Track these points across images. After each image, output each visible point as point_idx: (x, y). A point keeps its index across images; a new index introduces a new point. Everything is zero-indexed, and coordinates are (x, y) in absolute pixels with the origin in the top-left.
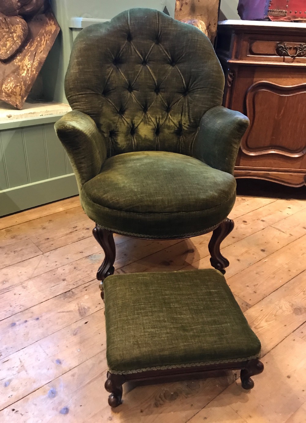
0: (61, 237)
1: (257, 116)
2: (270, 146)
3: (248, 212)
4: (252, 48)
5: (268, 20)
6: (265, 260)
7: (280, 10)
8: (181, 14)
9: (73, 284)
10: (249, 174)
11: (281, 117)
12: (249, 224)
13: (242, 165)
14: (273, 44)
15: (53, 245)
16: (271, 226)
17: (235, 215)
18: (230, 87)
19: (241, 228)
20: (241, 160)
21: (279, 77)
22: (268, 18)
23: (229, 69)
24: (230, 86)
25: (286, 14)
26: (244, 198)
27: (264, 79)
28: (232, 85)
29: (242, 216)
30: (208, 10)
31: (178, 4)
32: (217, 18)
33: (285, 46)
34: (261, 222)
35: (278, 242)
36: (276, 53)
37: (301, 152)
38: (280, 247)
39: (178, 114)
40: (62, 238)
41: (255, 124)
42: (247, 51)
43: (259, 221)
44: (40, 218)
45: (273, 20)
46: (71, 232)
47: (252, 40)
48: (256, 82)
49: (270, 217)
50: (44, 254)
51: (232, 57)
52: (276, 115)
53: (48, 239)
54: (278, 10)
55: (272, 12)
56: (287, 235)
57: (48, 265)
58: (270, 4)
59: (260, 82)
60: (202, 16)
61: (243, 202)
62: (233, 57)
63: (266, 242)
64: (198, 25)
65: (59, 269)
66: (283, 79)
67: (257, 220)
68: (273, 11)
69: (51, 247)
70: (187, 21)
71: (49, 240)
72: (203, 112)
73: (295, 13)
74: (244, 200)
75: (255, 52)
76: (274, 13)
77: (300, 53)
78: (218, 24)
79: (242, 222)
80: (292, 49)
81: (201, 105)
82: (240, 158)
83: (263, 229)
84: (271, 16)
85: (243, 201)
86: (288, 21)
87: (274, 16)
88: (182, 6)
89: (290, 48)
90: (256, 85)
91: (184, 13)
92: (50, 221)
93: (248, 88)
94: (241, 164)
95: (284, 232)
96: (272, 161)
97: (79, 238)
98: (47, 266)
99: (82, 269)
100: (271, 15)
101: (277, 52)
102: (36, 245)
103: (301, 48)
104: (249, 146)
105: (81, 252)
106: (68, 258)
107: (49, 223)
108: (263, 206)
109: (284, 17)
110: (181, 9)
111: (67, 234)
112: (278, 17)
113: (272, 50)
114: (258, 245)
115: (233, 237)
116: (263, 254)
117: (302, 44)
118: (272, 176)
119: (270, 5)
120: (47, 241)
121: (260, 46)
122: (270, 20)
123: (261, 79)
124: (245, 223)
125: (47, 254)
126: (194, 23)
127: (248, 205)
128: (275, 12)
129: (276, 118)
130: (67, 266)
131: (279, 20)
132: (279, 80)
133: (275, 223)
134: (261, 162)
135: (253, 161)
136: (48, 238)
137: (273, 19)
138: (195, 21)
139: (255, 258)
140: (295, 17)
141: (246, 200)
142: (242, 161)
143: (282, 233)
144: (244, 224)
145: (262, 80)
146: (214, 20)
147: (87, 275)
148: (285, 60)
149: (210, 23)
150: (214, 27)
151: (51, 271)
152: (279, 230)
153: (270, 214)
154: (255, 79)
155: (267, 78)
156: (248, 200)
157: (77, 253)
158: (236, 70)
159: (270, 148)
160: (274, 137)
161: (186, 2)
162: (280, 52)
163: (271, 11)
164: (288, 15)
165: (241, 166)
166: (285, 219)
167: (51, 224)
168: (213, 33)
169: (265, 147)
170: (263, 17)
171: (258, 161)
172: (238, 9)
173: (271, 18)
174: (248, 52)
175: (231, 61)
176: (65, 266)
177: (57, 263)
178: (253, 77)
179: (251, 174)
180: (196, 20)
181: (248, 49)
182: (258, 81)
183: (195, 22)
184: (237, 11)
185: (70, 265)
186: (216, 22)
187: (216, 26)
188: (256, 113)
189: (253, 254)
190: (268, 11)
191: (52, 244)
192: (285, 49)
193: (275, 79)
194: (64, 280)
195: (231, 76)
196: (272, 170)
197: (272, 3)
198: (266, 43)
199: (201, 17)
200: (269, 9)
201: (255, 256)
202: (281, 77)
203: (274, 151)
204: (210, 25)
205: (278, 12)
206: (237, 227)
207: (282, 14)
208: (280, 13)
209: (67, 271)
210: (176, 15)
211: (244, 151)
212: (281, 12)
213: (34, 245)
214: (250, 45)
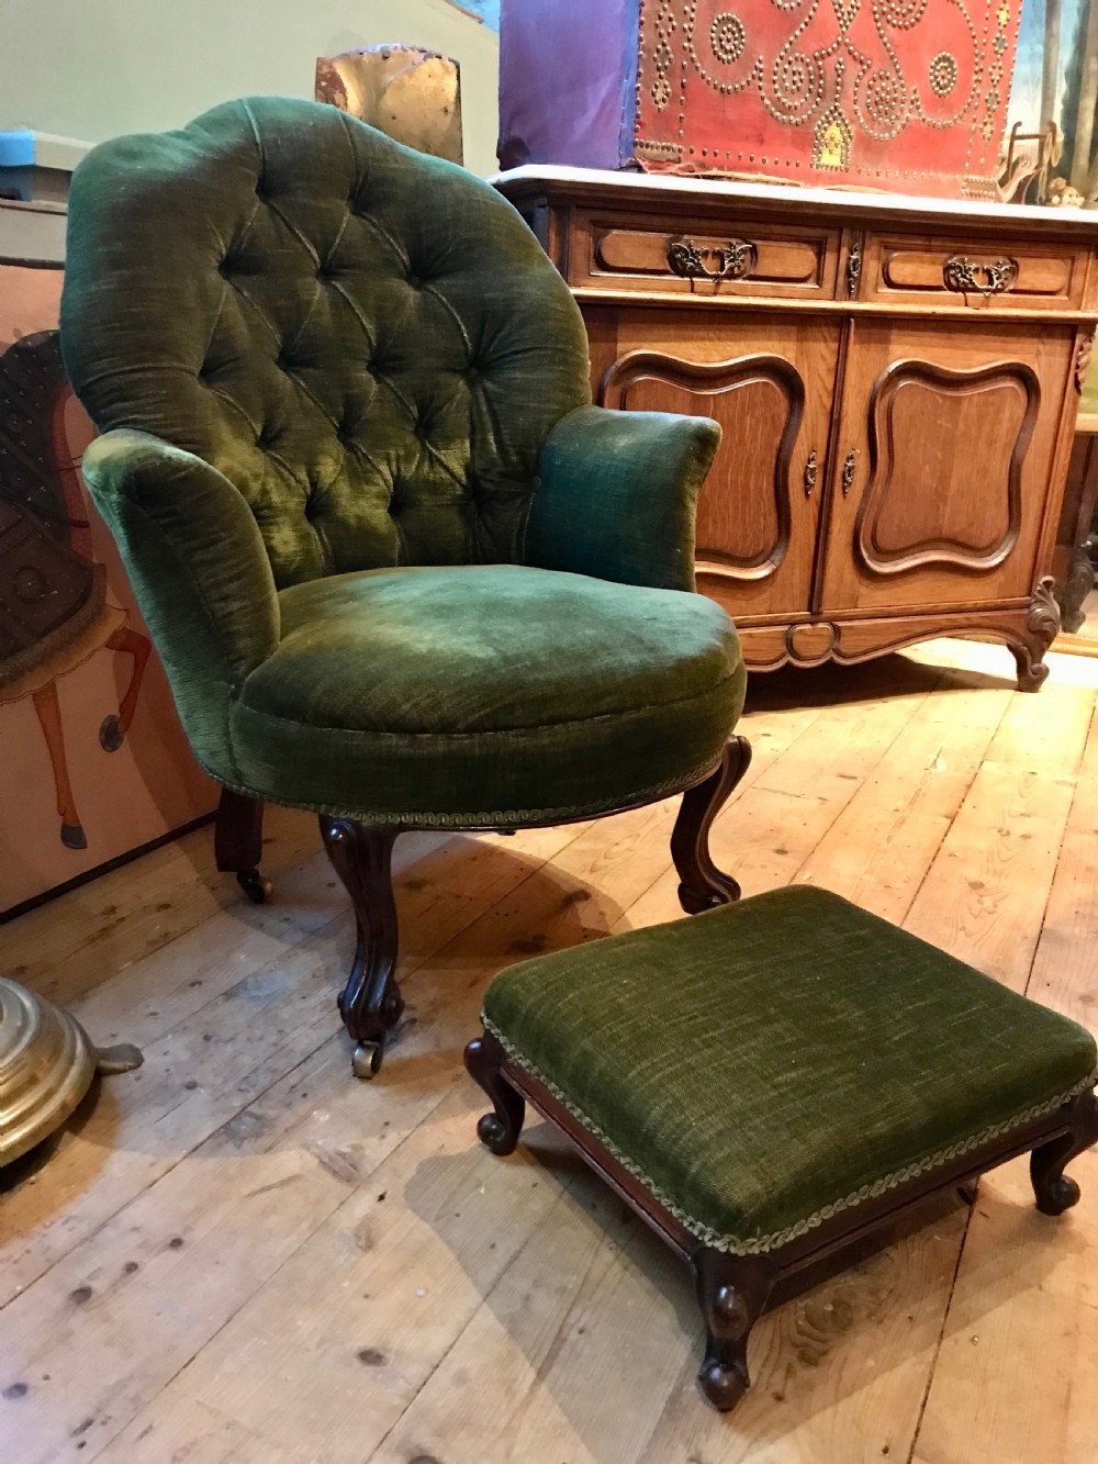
4: (602, 251)
5: (634, 168)
7: (664, 144)
14: (658, 240)
16: (753, 788)
21: (685, 339)
22: (637, 164)
25: (681, 155)
27: (645, 345)
33: (690, 246)
36: (669, 268)
37: (768, 562)
38: (816, 833)
39: (458, 441)
40: (83, 952)
42: (588, 260)
45: (649, 172)
46: (106, 928)
47: (601, 227)
48: (623, 354)
53: (23, 968)
54: (661, 142)
56: (810, 803)
58: (639, 123)
59: (636, 353)
63: (772, 830)
68: (647, 146)
72: (544, 428)
73: (704, 153)
75: (613, 264)
76: (649, 149)
77: (731, 269)
80: (710, 256)
81: (535, 405)
84: (643, 160)
86: (687, 176)
87: (651, 160)
89: (705, 254)
90: (625, 363)
93: (606, 372)
95: (799, 797)
99: (237, 1034)
100: (645, 157)
101: (671, 265)
103: (732, 254)
105: (193, 985)
106: (154, 1014)
109: (678, 165)
111: (92, 940)
112: (661, 162)
113: (658, 258)
117: (734, 241)
119: (638, 126)
121: (625, 244)
122: (640, 169)
123: (634, 344)
128: (652, 147)
130: (170, 1037)
131: (666, 171)
132: (686, 347)
133: (757, 778)
137: (650, 168)
139: (776, 874)
140: (703, 166)
145: (640, 347)
148: (696, 288)
152: (783, 793)
154: (620, 347)
155: (655, 341)
157: (180, 990)
162: (679, 264)
163: (642, 145)
164: (687, 159)
166: (775, 763)
170: (619, 164)
173: (646, 165)
174: (593, 264)
176: (162, 1041)
178: (616, 341)
181: (592, 253)
182: (627, 352)
185: (183, 1034)
189: (762, 866)
190: (635, 144)
192: (693, 255)
193: (676, 344)
194: (192, 1086)
197: (641, 119)
198: (639, 238)
200: (637, 140)
201: (770, 871)
202: (692, 339)
203: (698, 565)
205: (660, 150)
207: (670, 155)
208: (665, 150)
209: (181, 1055)
212: (668, 148)
214: (595, 243)
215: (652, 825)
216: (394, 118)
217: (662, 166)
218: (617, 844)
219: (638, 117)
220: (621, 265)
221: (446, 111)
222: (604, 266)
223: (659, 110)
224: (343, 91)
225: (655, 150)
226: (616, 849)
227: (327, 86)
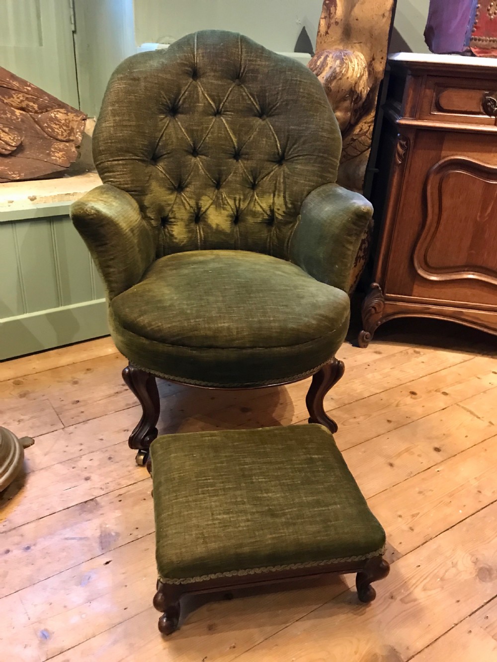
0: (100, 400)
1: (445, 215)
2: (465, 266)
3: (421, 376)
4: (440, 101)
5: (470, 54)
6: (438, 468)
7: (491, 38)
8: (328, 41)
9: (101, 488)
10: (428, 311)
11: (487, 218)
12: (421, 397)
13: (417, 294)
14: (477, 95)
15: (83, 414)
16: (458, 405)
17: (398, 379)
18: (400, 164)
19: (406, 405)
20: (415, 286)
21: (486, 152)
22: (471, 51)
23: (398, 135)
24: (400, 162)
26: (417, 350)
27: (460, 153)
28: (403, 160)
29: (410, 382)
30: (371, 36)
31: (323, 25)
32: (386, 48)
34: (442, 395)
35: (466, 436)
36: (482, 111)
38: (468, 444)
40: (102, 401)
41: (441, 228)
42: (431, 105)
43: (439, 393)
44: (74, 363)
45: (478, 55)
46: (117, 393)
47: (441, 87)
48: (445, 157)
49: (459, 387)
50: (66, 429)
51: (405, 114)
52: (479, 214)
53: (78, 401)
54: (489, 37)
55: (477, 41)
56: (483, 424)
57: (67, 449)
58: (476, 27)
59: (452, 158)
60: (362, 44)
61: (416, 357)
62: (408, 115)
63: (444, 434)
64: (352, 58)
65: (84, 457)
66: (492, 154)
67: (436, 391)
68: (479, 40)
69: (78, 416)
70: (333, 53)
71: (78, 403)
74: (418, 353)
75: (445, 108)
76: (481, 42)
78: (387, 59)
79: (409, 394)
82: (414, 284)
83: (443, 409)
84: (475, 49)
85: (416, 355)
87: (480, 48)
88: (328, 27)
90: (445, 162)
91: (333, 39)
92: (88, 370)
93: (431, 168)
94: (414, 294)
95: (479, 418)
96: (467, 291)
97: (128, 405)
98: (65, 450)
99: (121, 460)
100: (476, 46)
101: (484, 109)
102: (56, 412)
104: (430, 264)
105: (125, 431)
106: (102, 440)
107: (86, 373)
108: (449, 366)
110: (327, 33)
111: (110, 396)
112: (487, 49)
113: (475, 105)
114: (429, 438)
115: (389, 421)
116: (437, 457)
118: (468, 316)
120: (75, 405)
121: (454, 97)
122: (473, 55)
123: (455, 153)
124: (413, 396)
125: (71, 429)
126: (345, 56)
127: (423, 362)
128: (483, 41)
129: (478, 219)
130: (98, 453)
131: (490, 54)
132: (486, 156)
133: (465, 399)
134: (449, 291)
135: (436, 290)
136: (77, 399)
137: (479, 53)
138: (347, 52)
139: (422, 463)
141: (422, 353)
142: (416, 289)
143: (476, 418)
144: (411, 397)
145: (457, 155)
146: (382, 51)
147: (127, 473)
149: (375, 56)
150: (381, 62)
151: (70, 461)
152: (472, 413)
153: (460, 383)
154: (443, 153)
155: (466, 151)
156: (424, 355)
157: (118, 432)
158: (411, 137)
159: (466, 269)
160: (473, 252)
161: (337, 20)
162: (489, 109)
163: (475, 40)
165: (414, 296)
166: (485, 392)
167: (89, 375)
168: (379, 72)
169: (458, 267)
170: (462, 50)
171: (443, 290)
172: (425, 34)
173: (476, 52)
174: (433, 107)
175: (403, 122)
176: (94, 453)
177: (82, 447)
178: (441, 150)
179: (430, 311)
180: (349, 51)
181: (434, 101)
182: (448, 156)
183: (346, 54)
184: (424, 37)
185: (104, 453)
186: (385, 55)
187: (384, 61)
188: (443, 210)
189: (419, 456)
190: (471, 39)
191: (82, 412)
193: (480, 154)
194: (87, 479)
195: (401, 146)
196: (468, 305)
197: (478, 25)
198: (464, 93)
199: (361, 46)
200: (473, 37)
201: (421, 459)
202: (490, 152)
203: (473, 274)
204: (373, 59)
205: (488, 42)
206: (398, 403)
207: (495, 45)
208: (492, 42)
209: (96, 463)
210: (319, 41)
211: (421, 272)
212: (494, 41)
213: (53, 410)
214: (437, 95)
215: (383, 411)
216: (357, 20)
217: (487, 51)
218: (355, 418)
219: (475, 23)
220: (451, 109)
221: (384, 15)
222: (440, 109)
223: (491, 19)
224: (336, 6)
225: (484, 42)
226: (352, 420)
227: (329, 3)
